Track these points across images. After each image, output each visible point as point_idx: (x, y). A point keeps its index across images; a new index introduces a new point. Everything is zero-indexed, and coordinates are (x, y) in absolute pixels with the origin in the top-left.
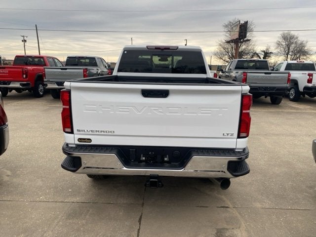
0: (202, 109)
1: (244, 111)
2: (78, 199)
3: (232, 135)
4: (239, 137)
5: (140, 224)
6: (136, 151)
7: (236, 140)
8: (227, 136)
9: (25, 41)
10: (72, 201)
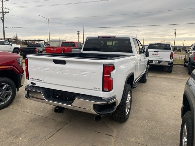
0: (82, 72)
1: (105, 75)
2: (41, 114)
3: (99, 89)
4: (103, 91)
5: (56, 132)
6: (53, 91)
7: (102, 92)
8: (96, 89)
9: (79, 34)
10: (37, 114)
